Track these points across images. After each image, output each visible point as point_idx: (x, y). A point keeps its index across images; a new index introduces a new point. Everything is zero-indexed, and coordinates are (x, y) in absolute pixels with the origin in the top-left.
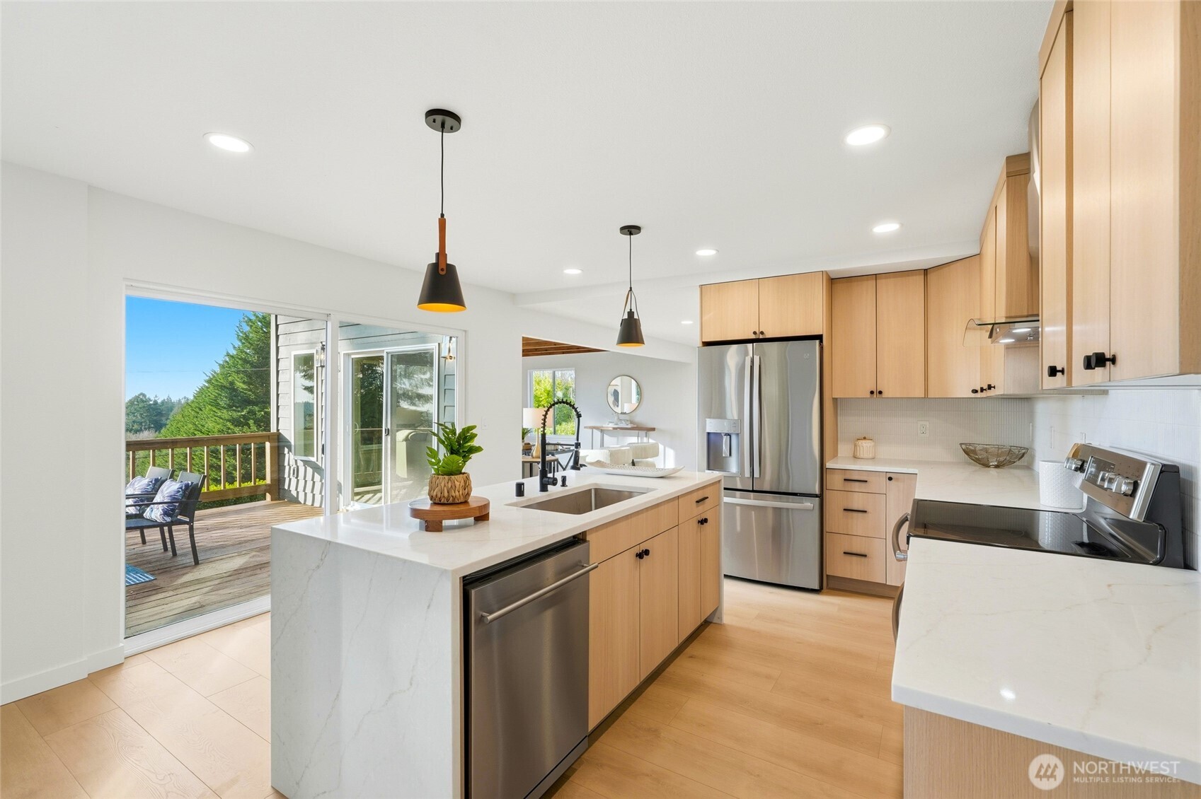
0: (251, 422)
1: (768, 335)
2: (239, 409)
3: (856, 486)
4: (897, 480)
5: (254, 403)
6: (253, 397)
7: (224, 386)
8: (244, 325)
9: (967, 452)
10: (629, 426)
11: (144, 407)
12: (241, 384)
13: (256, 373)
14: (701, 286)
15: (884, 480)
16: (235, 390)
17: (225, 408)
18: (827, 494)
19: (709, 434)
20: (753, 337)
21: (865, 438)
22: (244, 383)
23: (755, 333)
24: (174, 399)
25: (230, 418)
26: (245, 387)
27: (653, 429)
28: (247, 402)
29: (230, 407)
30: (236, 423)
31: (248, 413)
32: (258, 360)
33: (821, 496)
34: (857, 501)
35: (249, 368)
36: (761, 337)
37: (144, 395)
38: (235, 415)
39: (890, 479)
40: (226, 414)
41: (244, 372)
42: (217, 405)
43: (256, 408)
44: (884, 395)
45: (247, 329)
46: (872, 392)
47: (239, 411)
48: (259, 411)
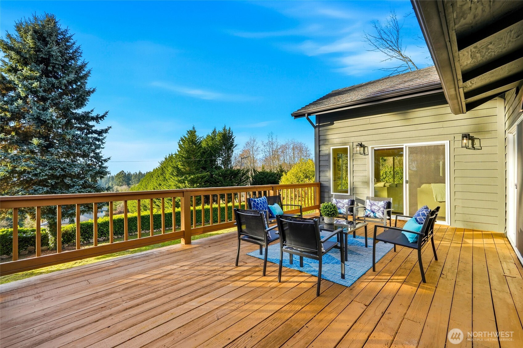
0: (186, 182)
7: (175, 167)
8: (181, 142)
11: (123, 176)
12: (180, 166)
17: (176, 176)
22: (182, 166)
24: (132, 173)
25: (177, 180)
28: (184, 174)
29: (177, 176)
30: (180, 182)
31: (185, 178)
38: (180, 179)
40: (176, 178)
41: (182, 161)
42: (173, 175)
43: (187, 176)
47: (181, 177)
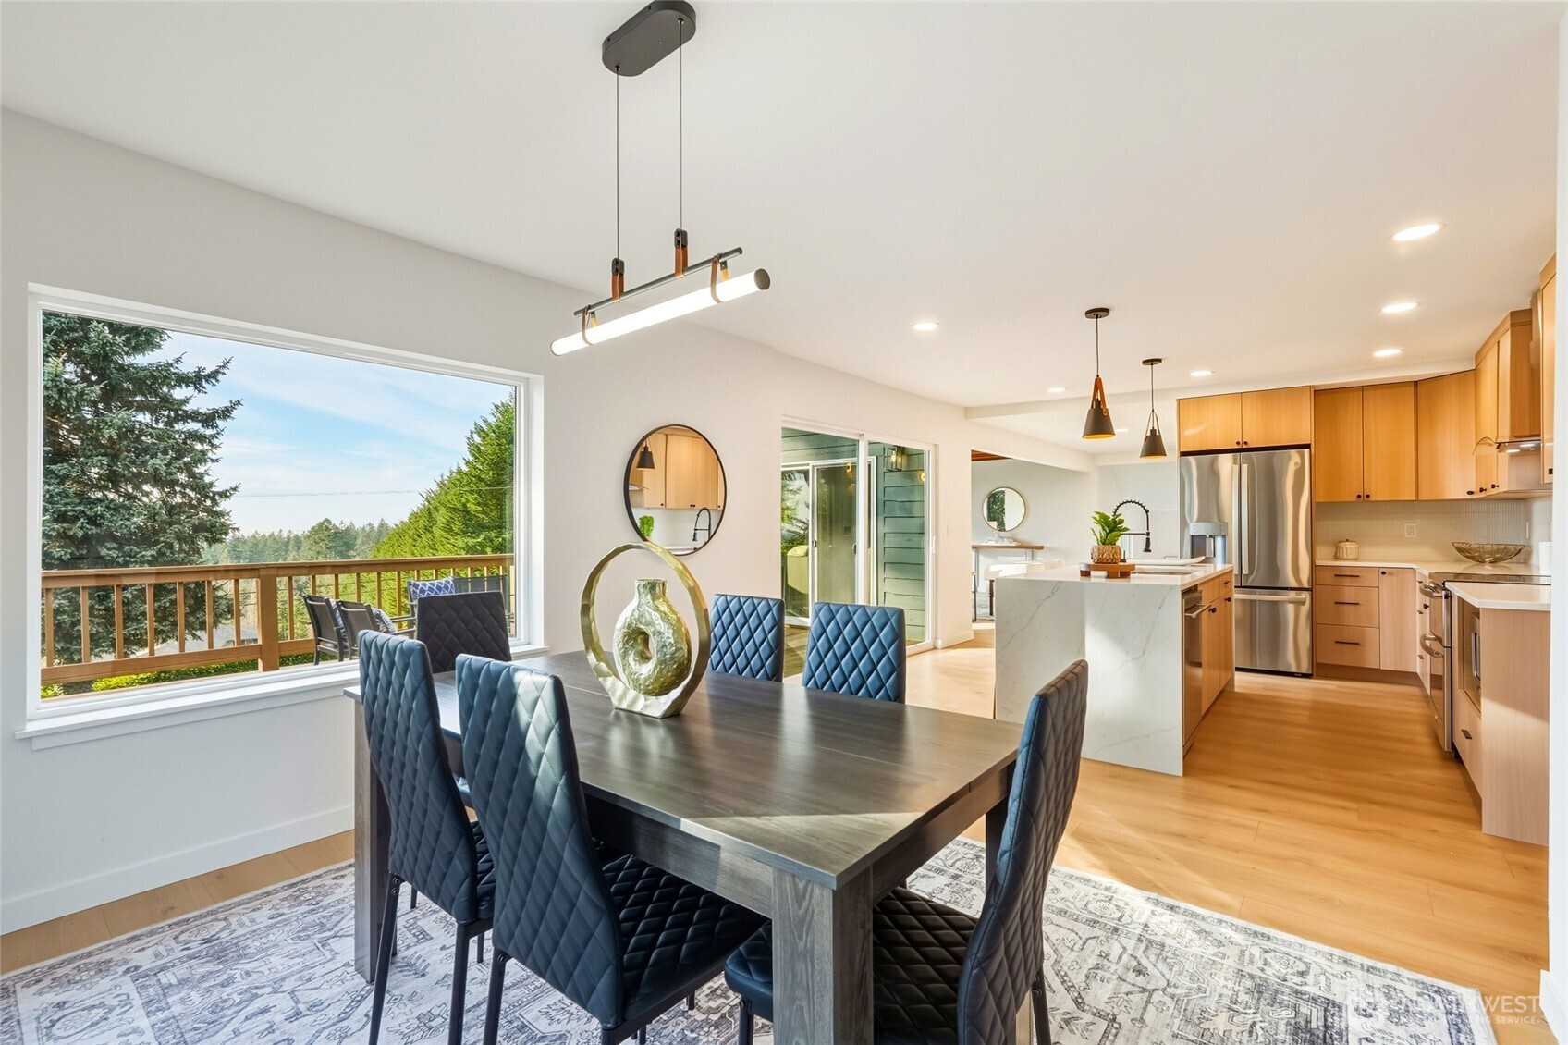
1: (1252, 445)
2: (474, 535)
3: (1347, 581)
4: (1391, 574)
5: (489, 529)
6: (486, 519)
7: (458, 509)
8: (475, 436)
9: (1459, 550)
10: (1014, 544)
11: (329, 536)
12: (473, 506)
13: (491, 492)
14: (1179, 400)
15: (1377, 575)
16: (468, 513)
18: (1317, 589)
19: (1192, 536)
20: (1237, 447)
21: (1347, 540)
22: (479, 504)
23: (1238, 443)
25: (464, 546)
26: (480, 509)
27: (1042, 548)
28: (483, 527)
29: (464, 533)
31: (485, 539)
32: (493, 478)
33: (1311, 590)
34: (1349, 595)
35: (483, 487)
36: (1244, 446)
37: (329, 522)
38: (471, 542)
39: (1383, 573)
40: (460, 542)
41: (479, 492)
43: (493, 534)
44: (1372, 499)
45: (477, 440)
46: (1359, 496)
47: (474, 538)
48: (497, 537)
